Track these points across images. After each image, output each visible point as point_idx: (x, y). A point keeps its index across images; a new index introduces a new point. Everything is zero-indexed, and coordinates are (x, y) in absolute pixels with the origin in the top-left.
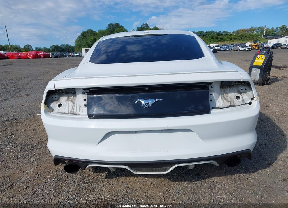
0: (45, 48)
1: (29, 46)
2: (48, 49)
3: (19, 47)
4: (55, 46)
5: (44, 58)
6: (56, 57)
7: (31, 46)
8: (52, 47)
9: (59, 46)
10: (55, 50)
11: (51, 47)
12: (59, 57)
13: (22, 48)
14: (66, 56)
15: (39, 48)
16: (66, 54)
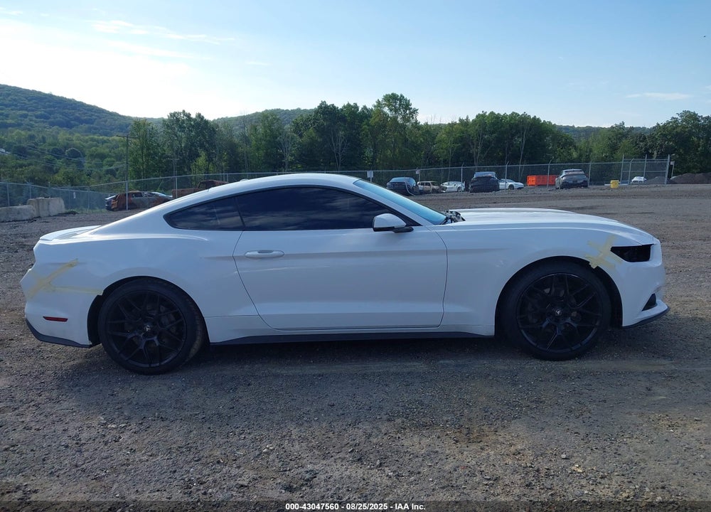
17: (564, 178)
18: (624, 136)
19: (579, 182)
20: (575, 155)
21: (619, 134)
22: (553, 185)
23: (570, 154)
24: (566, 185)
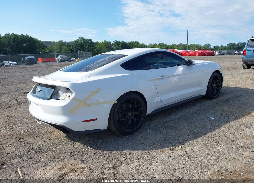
0: (222, 46)
1: (208, 44)
2: (224, 47)
3: (201, 45)
4: (231, 44)
5: (208, 55)
6: (223, 54)
7: (210, 45)
8: (229, 45)
9: (235, 44)
10: (231, 47)
11: (227, 45)
12: (225, 55)
13: (202, 47)
14: (232, 54)
15: (217, 46)
16: (233, 52)
17: (60, 58)
18: (63, 44)
19: (66, 60)
20: (47, 51)
21: (62, 44)
22: (55, 61)
23: (46, 51)
24: (61, 61)
